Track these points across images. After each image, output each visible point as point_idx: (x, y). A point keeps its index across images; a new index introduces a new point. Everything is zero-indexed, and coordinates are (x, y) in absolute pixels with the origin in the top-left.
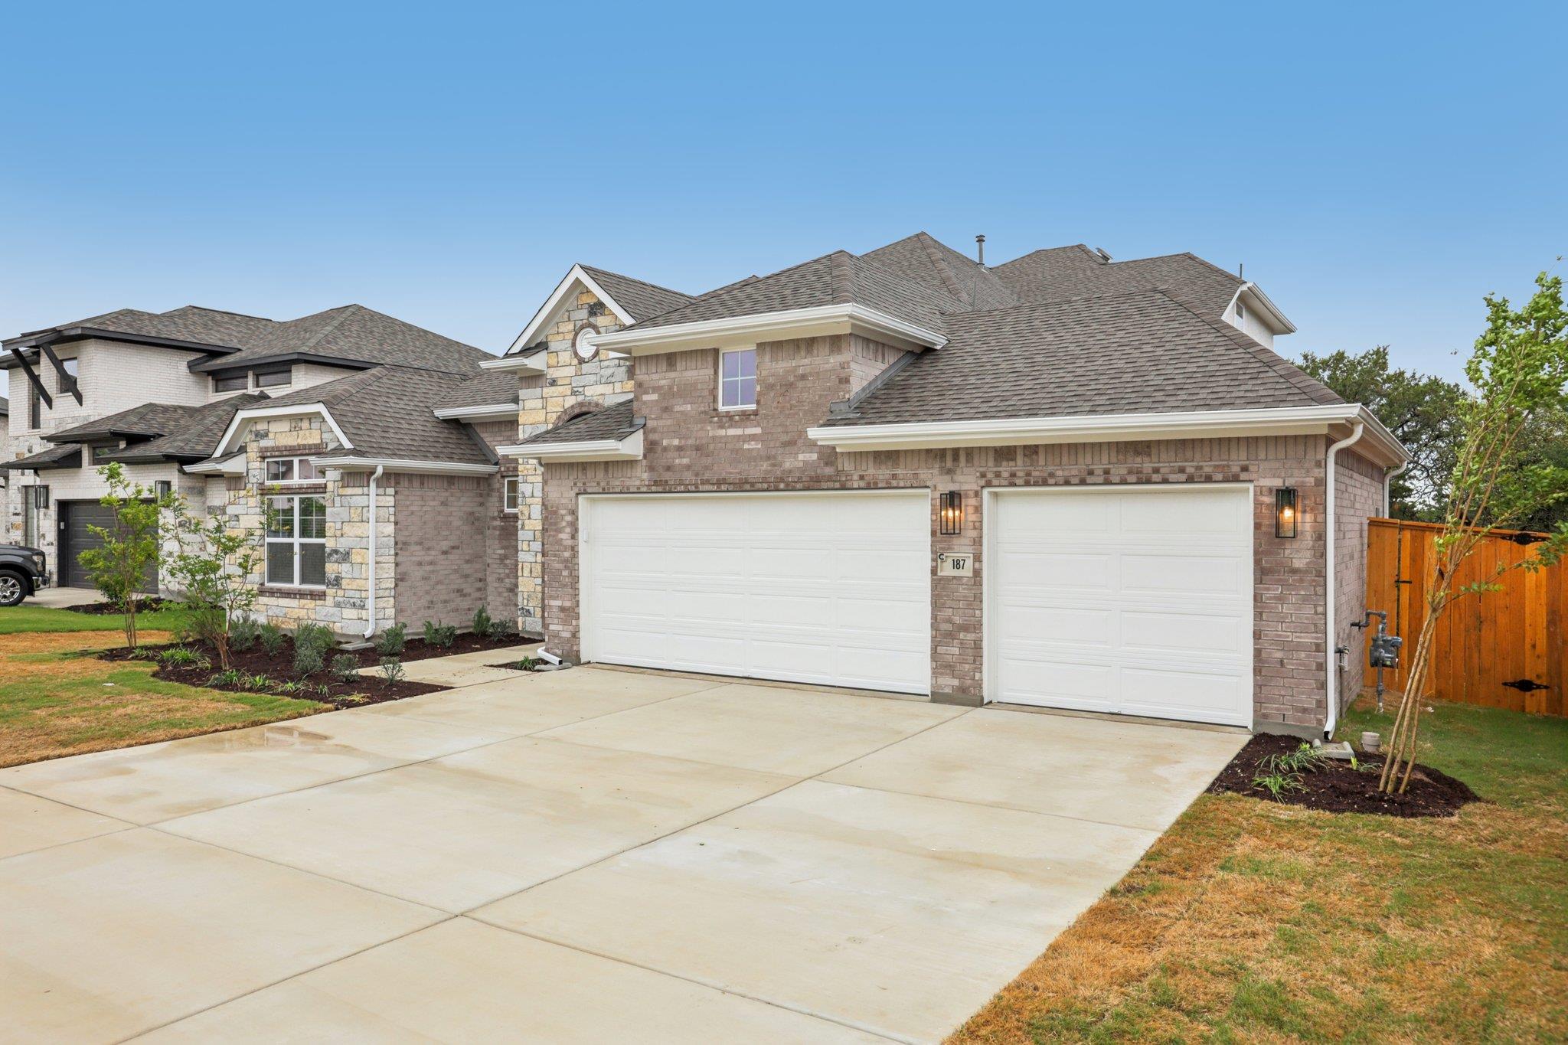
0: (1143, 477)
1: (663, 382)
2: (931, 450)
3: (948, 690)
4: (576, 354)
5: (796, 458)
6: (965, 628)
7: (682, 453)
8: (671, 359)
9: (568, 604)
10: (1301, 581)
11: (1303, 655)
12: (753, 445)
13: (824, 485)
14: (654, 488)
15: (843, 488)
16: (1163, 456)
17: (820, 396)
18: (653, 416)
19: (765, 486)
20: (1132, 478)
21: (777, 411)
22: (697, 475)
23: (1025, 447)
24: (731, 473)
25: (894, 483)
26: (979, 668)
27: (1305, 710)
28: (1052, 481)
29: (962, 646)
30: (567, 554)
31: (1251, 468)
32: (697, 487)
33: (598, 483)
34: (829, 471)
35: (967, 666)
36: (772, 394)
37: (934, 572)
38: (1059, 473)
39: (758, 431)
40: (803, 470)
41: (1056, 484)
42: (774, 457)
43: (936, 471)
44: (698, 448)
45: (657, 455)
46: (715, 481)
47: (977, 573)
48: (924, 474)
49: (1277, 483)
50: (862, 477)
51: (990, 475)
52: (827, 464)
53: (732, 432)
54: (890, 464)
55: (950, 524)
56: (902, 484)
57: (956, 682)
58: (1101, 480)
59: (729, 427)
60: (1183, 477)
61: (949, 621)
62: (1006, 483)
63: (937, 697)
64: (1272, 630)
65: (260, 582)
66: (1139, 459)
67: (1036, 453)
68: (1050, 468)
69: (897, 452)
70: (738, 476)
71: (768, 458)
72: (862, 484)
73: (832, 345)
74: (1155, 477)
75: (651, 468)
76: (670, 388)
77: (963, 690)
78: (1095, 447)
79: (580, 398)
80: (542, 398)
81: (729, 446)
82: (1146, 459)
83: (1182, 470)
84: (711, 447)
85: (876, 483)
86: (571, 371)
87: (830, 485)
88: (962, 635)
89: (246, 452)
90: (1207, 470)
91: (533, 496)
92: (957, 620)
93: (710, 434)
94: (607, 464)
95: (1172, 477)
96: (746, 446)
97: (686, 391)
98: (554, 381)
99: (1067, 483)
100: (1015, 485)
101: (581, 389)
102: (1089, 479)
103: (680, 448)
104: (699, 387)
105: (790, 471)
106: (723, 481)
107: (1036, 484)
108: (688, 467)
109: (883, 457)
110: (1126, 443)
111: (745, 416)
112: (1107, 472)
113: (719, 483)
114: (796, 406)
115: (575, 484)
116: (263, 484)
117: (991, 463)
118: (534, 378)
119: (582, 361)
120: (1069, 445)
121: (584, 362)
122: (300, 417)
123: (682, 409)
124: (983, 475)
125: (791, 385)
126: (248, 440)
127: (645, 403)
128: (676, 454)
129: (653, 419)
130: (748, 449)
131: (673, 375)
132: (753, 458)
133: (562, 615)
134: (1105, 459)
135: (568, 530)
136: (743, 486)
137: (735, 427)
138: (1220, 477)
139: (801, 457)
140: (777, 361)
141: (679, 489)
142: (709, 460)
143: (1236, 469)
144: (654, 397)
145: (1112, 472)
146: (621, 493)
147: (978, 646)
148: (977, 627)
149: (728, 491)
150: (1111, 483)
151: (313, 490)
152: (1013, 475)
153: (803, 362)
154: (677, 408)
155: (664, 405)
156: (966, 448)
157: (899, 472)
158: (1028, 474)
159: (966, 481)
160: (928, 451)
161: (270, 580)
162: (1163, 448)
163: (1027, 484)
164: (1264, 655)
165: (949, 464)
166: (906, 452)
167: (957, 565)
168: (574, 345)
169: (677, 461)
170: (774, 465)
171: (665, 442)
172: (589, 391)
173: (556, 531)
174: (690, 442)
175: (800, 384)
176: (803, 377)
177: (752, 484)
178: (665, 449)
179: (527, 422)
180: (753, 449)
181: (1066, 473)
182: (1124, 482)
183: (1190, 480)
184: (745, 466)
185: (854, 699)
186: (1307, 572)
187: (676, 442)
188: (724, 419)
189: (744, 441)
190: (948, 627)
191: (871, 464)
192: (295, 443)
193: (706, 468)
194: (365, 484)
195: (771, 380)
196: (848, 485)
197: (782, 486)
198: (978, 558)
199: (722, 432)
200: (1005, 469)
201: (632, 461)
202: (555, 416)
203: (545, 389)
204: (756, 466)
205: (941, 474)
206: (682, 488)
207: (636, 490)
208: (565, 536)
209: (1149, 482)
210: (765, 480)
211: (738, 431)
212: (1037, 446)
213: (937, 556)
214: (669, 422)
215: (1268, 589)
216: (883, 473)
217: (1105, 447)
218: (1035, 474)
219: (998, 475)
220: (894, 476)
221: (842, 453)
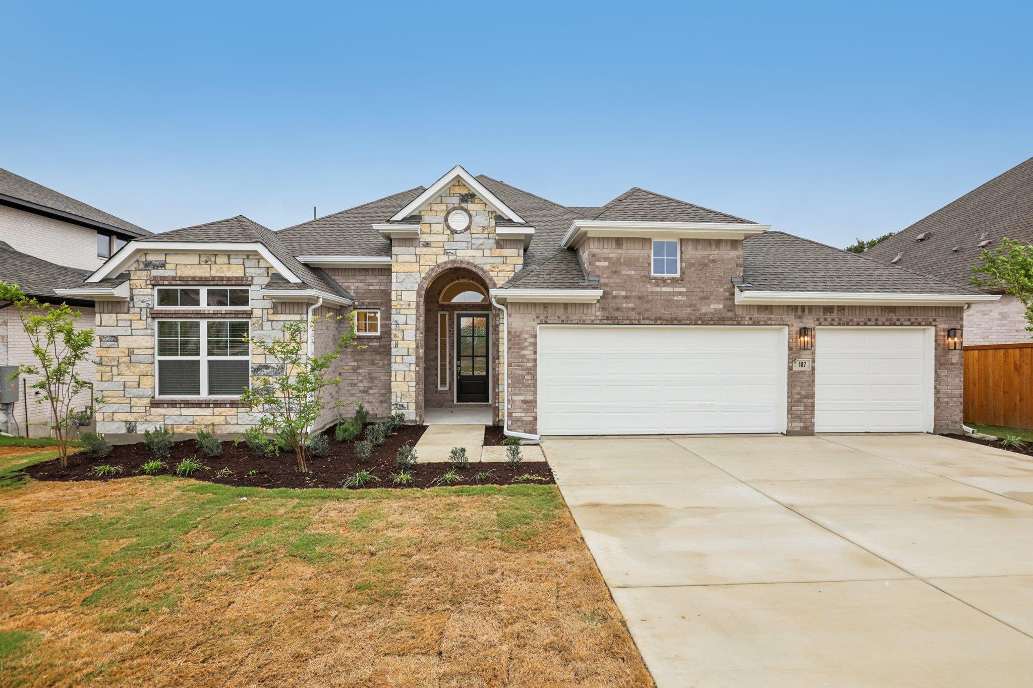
0: (892, 322)
1: (612, 255)
2: (790, 306)
3: (797, 429)
4: (449, 227)
5: (709, 307)
6: (807, 397)
7: (628, 300)
8: (619, 241)
9: (530, 398)
10: (955, 368)
11: (955, 399)
12: (680, 298)
13: (727, 322)
14: (605, 322)
15: (739, 324)
16: (901, 313)
17: (725, 273)
18: (604, 276)
19: (689, 322)
20: (887, 323)
21: (696, 279)
22: (639, 314)
23: (838, 306)
24: (665, 314)
25: (769, 322)
26: (813, 417)
27: (956, 422)
28: (851, 323)
29: (806, 406)
30: (529, 365)
31: (937, 320)
32: (639, 321)
33: (559, 317)
34: (730, 314)
35: (808, 416)
36: (693, 269)
37: (790, 369)
38: (855, 320)
39: (684, 290)
40: (713, 314)
41: (853, 325)
42: (695, 306)
43: (793, 317)
44: (640, 298)
45: (608, 301)
46: (653, 318)
47: (813, 369)
48: (786, 318)
49: (946, 326)
50: (751, 319)
51: (821, 320)
52: (729, 311)
53: (665, 289)
54: (767, 312)
55: (802, 345)
56: (773, 323)
57: (802, 425)
58: (874, 323)
59: (663, 286)
60: (909, 323)
61: (799, 393)
62: (829, 324)
63: (789, 433)
64: (943, 389)
65: (152, 395)
66: (891, 314)
67: (844, 309)
68: (851, 317)
69: (771, 306)
70: (670, 316)
71: (691, 306)
72: (750, 322)
73: (732, 245)
74: (898, 323)
75: (603, 309)
76: (619, 259)
77: (806, 428)
78: (872, 308)
79: (452, 258)
80: (416, 255)
81: (663, 298)
82: (894, 314)
83: (909, 320)
84: (650, 298)
85: (758, 322)
86: (444, 238)
87: (731, 322)
88: (805, 401)
89: (130, 280)
90: (920, 320)
91: (406, 324)
92: (803, 393)
93: (649, 290)
94: (566, 305)
95: (905, 323)
96: (675, 298)
97: (630, 262)
98: (427, 244)
99: (858, 324)
100: (833, 325)
101: (452, 251)
102: (869, 323)
103: (626, 297)
104: (641, 260)
105: (705, 314)
106: (660, 318)
107: (843, 325)
108: (633, 309)
109: (763, 308)
110: (886, 307)
111: (674, 280)
112: (877, 320)
113: (656, 319)
114: (709, 277)
115: (538, 317)
116: (152, 308)
117: (821, 314)
118: (410, 240)
119: (454, 232)
120: (860, 306)
121: (457, 233)
122: (216, 254)
123: (629, 272)
124: (818, 320)
125: (706, 265)
126: (132, 268)
127: (598, 267)
128: (624, 301)
129: (605, 278)
130: (677, 300)
131: (620, 251)
132: (679, 305)
133: (525, 406)
134: (876, 314)
135: (531, 348)
136: (673, 321)
137: (668, 286)
138: (924, 323)
139: (712, 306)
140: (696, 249)
141: (625, 322)
142: (649, 306)
143: (931, 320)
144: (606, 264)
145: (879, 320)
146: (578, 324)
147: (813, 405)
148: (812, 396)
149: (662, 324)
150: (878, 325)
151: (233, 316)
152: (833, 320)
153: (714, 253)
154: (624, 272)
155: (614, 269)
156: (809, 306)
157: (772, 316)
158: (840, 320)
159: (809, 322)
160: (788, 306)
161: (161, 393)
162: (901, 310)
163: (839, 324)
164: (941, 400)
165: (799, 313)
166: (776, 306)
167: (802, 365)
168: (446, 220)
169: (624, 305)
170: (695, 310)
171: (614, 293)
172: (460, 254)
173: (519, 348)
174: (634, 294)
175: (712, 265)
176: (714, 261)
177: (679, 321)
178: (615, 297)
179: (400, 271)
180: (680, 300)
181: (858, 320)
182: (884, 325)
183: (912, 324)
184: (675, 310)
185: (750, 439)
186: (957, 364)
187: (623, 293)
188: (660, 282)
189: (674, 295)
190: (796, 397)
191: (756, 312)
192: (208, 275)
193: (647, 310)
194: (305, 312)
195: (692, 261)
196: (742, 322)
197: (700, 322)
198: (813, 361)
199: (658, 289)
200: (829, 317)
201: (587, 304)
202: (428, 268)
203: (418, 249)
204: (682, 310)
205: (795, 318)
206: (628, 322)
207: (590, 322)
208: (528, 352)
209: (894, 325)
210: (688, 319)
211: (670, 289)
212: (844, 306)
213: (791, 360)
214: (617, 281)
215: (942, 372)
216: (763, 317)
217: (876, 308)
218: (844, 320)
219: (825, 320)
220: (770, 319)
221: (738, 305)
